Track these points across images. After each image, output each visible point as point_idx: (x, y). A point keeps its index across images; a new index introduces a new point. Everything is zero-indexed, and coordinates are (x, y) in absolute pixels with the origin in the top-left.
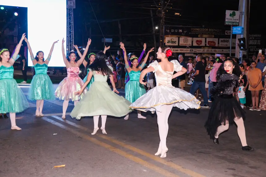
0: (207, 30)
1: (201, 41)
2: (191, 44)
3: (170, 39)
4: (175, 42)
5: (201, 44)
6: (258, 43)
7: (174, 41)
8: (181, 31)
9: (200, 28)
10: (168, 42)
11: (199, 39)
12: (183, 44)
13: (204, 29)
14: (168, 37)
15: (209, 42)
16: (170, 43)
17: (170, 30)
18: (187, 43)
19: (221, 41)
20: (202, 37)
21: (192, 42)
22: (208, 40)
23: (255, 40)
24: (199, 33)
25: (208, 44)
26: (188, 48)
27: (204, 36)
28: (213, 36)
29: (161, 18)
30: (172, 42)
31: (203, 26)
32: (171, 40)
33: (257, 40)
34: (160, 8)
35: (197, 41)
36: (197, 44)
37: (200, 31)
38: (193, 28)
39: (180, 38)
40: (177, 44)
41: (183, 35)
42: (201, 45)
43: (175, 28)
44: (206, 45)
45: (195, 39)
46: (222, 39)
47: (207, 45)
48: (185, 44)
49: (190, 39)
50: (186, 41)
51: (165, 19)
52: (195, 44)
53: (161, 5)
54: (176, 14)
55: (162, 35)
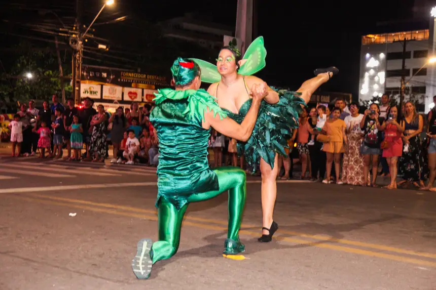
0: (145, 76)
1: (135, 94)
2: (121, 97)
3: (88, 88)
4: (95, 93)
5: (136, 97)
7: (95, 90)
8: (105, 75)
9: (134, 73)
10: (85, 92)
11: (133, 90)
12: (109, 97)
13: (140, 76)
14: (85, 83)
15: (147, 95)
16: (88, 93)
17: (88, 72)
18: (114, 96)
20: (136, 87)
21: (123, 94)
22: (146, 92)
24: (133, 81)
25: (147, 98)
26: (116, 103)
27: (141, 85)
28: (154, 87)
29: (76, 51)
30: (91, 92)
31: (139, 70)
32: (90, 88)
34: (75, 34)
35: (130, 93)
36: (130, 97)
37: (133, 77)
38: (123, 71)
39: (104, 86)
40: (98, 96)
41: (108, 83)
42: (135, 100)
43: (95, 70)
44: (143, 99)
45: (127, 90)
47: (145, 100)
48: (112, 96)
49: (119, 89)
50: (114, 91)
51: (84, 53)
52: (127, 98)
53: (76, 30)
54: (101, 46)
55: (79, 79)
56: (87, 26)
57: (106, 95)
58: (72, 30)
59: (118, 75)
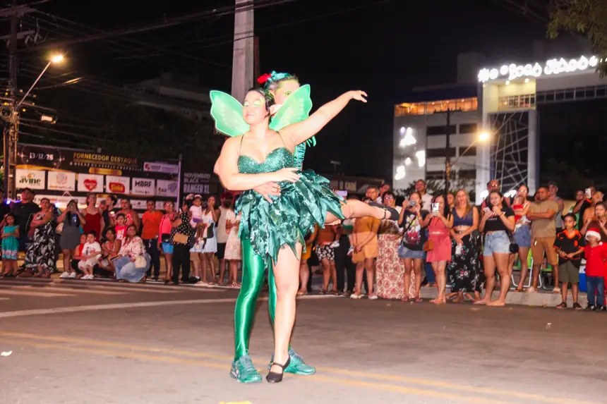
0: (107, 158)
1: (94, 182)
2: (73, 186)
3: (26, 175)
4: (37, 181)
5: (94, 187)
6: (205, 191)
7: (36, 178)
8: (50, 157)
9: (92, 153)
10: (22, 181)
11: (90, 177)
12: (57, 187)
13: (100, 157)
14: (21, 168)
15: (111, 184)
16: (26, 182)
17: (27, 154)
18: (64, 185)
19: (136, 183)
20: (96, 173)
21: (76, 182)
22: (109, 179)
23: (200, 183)
24: (90, 164)
25: (110, 187)
26: (67, 195)
27: (102, 171)
28: (120, 173)
29: (9, 125)
30: (31, 181)
31: (99, 150)
32: (29, 176)
33: (204, 184)
34: (7, 101)
35: (87, 181)
36: (88, 187)
37: (91, 160)
38: (77, 152)
39: (49, 173)
40: (42, 186)
41: (55, 167)
42: (94, 191)
43: (36, 151)
44: (105, 190)
45: (82, 177)
46: (138, 180)
47: (108, 191)
48: (61, 185)
49: (71, 176)
50: (64, 179)
51: (21, 128)
52: (82, 188)
53: (9, 96)
54: (44, 118)
55: (14, 163)
56: (25, 91)
57: (53, 184)
58: (4, 95)
59: (69, 156)
